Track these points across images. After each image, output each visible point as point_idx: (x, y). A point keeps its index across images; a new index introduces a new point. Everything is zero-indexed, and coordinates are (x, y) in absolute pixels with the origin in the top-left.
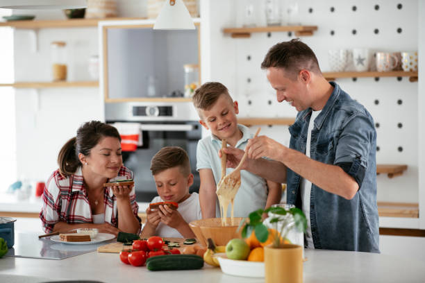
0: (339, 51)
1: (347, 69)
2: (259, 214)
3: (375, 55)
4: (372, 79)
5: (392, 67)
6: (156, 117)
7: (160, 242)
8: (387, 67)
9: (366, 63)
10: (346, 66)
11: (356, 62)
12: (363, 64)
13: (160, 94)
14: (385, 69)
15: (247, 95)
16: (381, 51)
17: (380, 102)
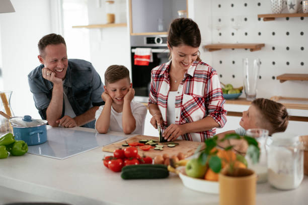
1: (283, 12)
3: (301, 3)
4: (299, 18)
6: (161, 44)
7: (136, 151)
11: (289, 7)
12: (293, 9)
15: (218, 30)
17: (304, 33)
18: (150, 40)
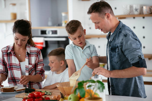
0: (127, 6)
1: (131, 14)
2: (82, 83)
3: (142, 7)
4: (142, 18)
5: (150, 12)
6: (50, 35)
7: (41, 94)
8: (148, 12)
9: (139, 11)
10: (130, 12)
11: (134, 10)
12: (137, 11)
13: (53, 25)
14: (147, 13)
15: (89, 25)
16: (145, 5)
17: (145, 28)
18: (43, 32)
